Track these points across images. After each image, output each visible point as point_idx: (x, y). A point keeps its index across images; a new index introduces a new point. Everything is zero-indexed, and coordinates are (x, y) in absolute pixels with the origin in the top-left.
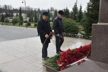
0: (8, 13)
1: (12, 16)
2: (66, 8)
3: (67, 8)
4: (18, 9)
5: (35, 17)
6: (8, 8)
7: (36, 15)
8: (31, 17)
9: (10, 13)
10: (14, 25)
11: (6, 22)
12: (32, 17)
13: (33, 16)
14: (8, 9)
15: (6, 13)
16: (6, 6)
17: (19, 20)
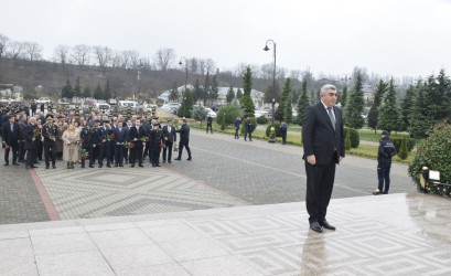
0: (201, 87)
1: (215, 96)
2: (437, 74)
3: (442, 72)
4: (233, 72)
5: (301, 103)
6: (199, 68)
7: (304, 97)
8: (286, 103)
9: (206, 85)
10: (223, 129)
11: (197, 118)
12: (289, 105)
13: (295, 102)
14: (199, 72)
15: (196, 86)
16: (194, 61)
17: (242, 113)
